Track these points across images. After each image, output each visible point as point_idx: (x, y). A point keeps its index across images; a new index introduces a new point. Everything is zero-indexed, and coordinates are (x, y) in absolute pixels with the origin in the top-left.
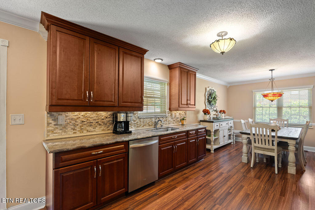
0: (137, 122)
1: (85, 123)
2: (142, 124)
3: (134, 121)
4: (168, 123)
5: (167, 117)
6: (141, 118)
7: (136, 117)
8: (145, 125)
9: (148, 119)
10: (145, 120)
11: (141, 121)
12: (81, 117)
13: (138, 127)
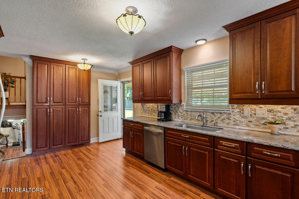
0: (184, 115)
1: (152, 110)
2: (189, 117)
3: (182, 113)
4: (233, 123)
5: (230, 114)
6: (188, 111)
7: (183, 109)
8: (192, 119)
9: (196, 113)
10: (192, 113)
11: (188, 114)
12: (151, 106)
13: (184, 119)
